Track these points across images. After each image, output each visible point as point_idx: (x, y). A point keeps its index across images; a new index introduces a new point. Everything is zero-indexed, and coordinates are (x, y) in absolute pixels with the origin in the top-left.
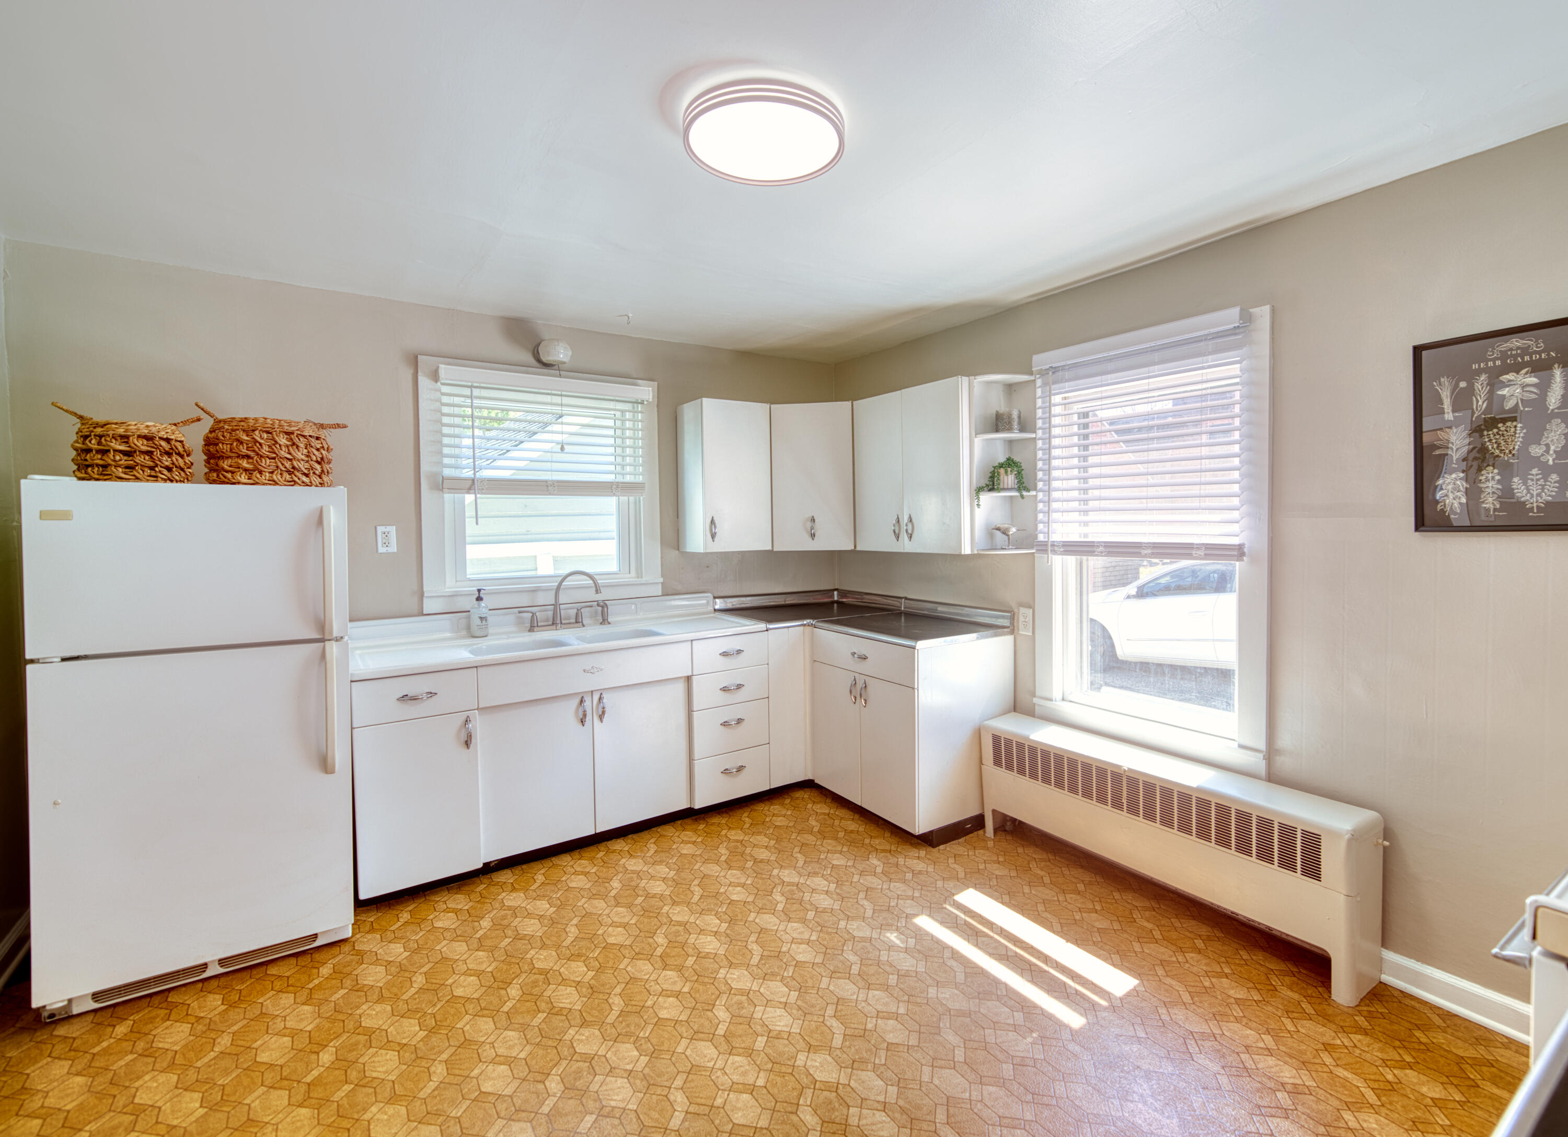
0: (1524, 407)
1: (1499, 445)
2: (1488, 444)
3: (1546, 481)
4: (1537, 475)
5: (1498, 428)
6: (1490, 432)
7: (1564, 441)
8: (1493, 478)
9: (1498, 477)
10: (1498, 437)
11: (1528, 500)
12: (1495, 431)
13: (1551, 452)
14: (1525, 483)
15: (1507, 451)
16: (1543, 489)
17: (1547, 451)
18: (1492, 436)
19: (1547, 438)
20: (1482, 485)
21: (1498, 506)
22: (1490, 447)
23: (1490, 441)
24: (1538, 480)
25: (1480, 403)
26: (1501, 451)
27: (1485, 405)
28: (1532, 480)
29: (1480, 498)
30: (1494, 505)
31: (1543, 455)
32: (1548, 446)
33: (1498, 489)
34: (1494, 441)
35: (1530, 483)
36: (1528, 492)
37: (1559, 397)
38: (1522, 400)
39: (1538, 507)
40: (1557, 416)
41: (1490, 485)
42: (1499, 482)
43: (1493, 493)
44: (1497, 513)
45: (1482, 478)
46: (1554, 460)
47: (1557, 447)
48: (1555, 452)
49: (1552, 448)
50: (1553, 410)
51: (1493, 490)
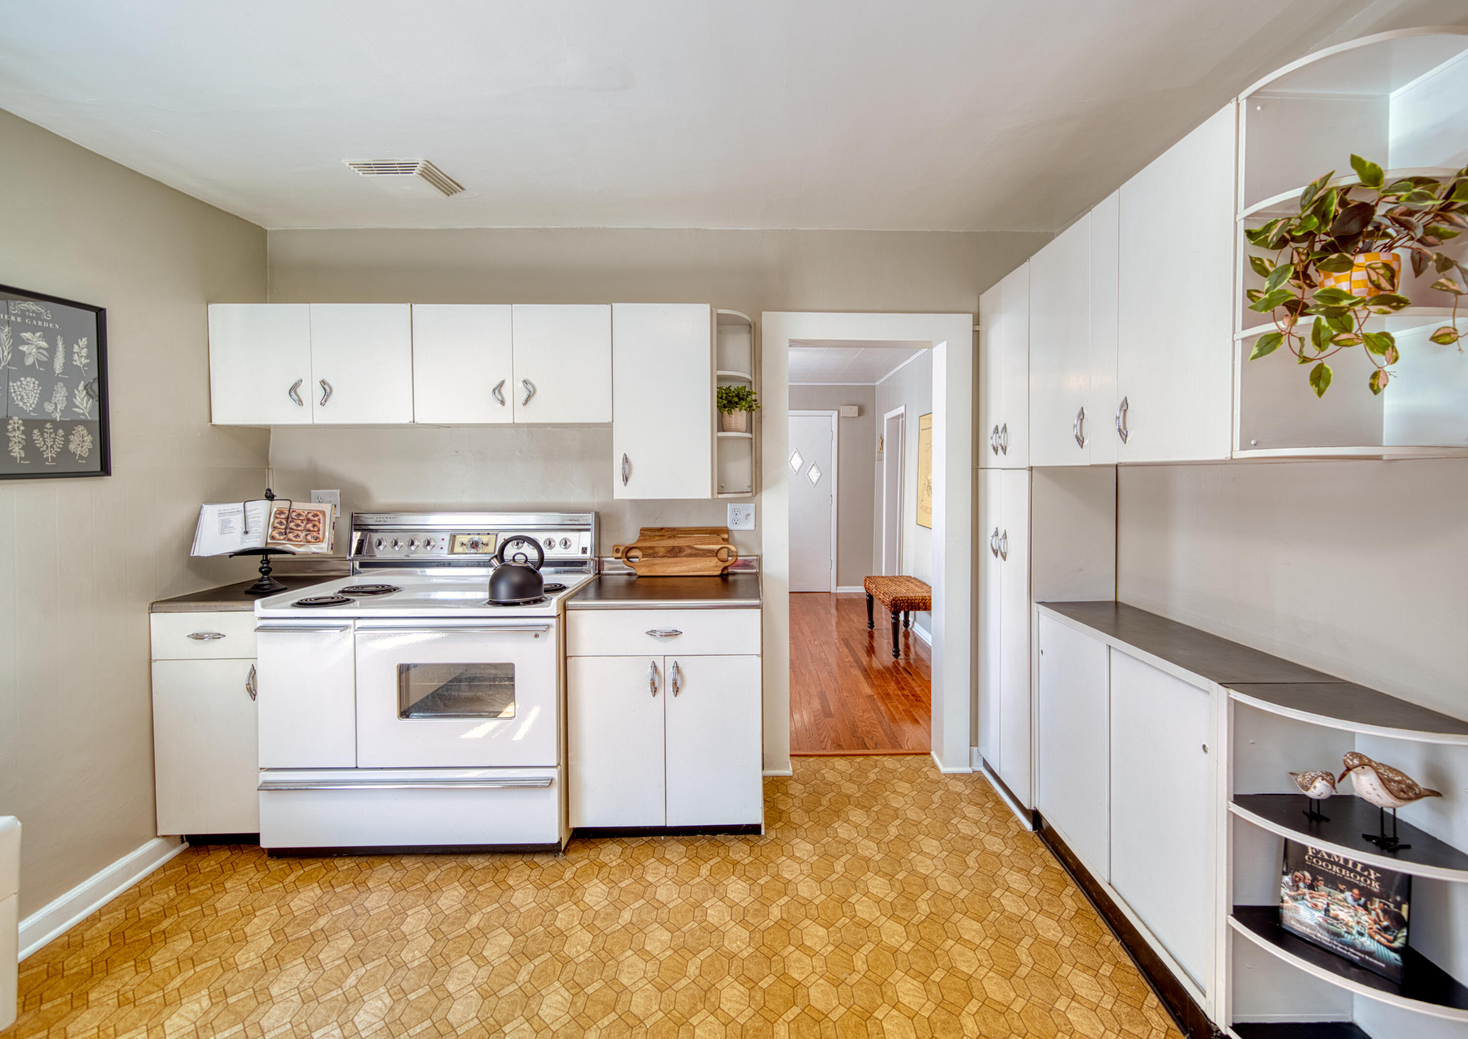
0: (40, 367)
1: (22, 399)
2: (13, 395)
3: (56, 435)
4: (50, 429)
5: (21, 382)
6: (15, 384)
7: (66, 403)
8: (18, 428)
9: (22, 428)
10: (21, 389)
11: (44, 451)
12: (19, 383)
13: (58, 410)
14: (42, 435)
15: (29, 404)
16: (54, 442)
17: (56, 409)
18: (16, 388)
19: (55, 397)
20: (9, 434)
21: (23, 455)
22: (15, 398)
23: (15, 392)
24: (51, 433)
25: (6, 353)
26: (24, 403)
27: (10, 357)
28: (47, 433)
29: (8, 447)
30: (20, 454)
31: (53, 412)
32: (55, 404)
33: (22, 439)
34: (18, 393)
35: (46, 435)
36: (45, 444)
37: (62, 365)
38: (37, 360)
39: (51, 457)
40: (61, 380)
41: (16, 435)
42: (23, 432)
43: (19, 442)
44: (22, 462)
45: (9, 427)
46: (60, 417)
47: (62, 406)
48: (60, 410)
49: (59, 407)
50: (58, 374)
51: (20, 440)
